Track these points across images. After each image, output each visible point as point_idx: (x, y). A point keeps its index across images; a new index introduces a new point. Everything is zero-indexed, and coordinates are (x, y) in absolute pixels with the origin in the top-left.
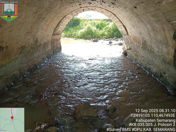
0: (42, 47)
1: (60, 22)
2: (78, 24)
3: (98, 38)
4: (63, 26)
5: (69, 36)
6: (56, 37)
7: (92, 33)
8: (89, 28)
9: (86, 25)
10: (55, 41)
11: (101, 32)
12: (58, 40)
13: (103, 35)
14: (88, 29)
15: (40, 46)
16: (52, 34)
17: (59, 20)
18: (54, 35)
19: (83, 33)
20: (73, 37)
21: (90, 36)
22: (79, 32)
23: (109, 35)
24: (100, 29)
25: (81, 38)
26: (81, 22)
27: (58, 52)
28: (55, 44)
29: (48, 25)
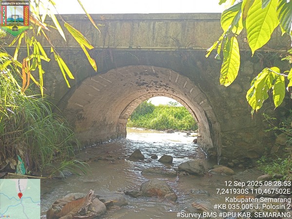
0: (108, 126)
1: (128, 105)
2: (151, 112)
3: (174, 129)
4: (131, 111)
5: (138, 126)
6: (122, 121)
7: (168, 123)
8: (164, 117)
9: (160, 113)
10: (121, 125)
11: (179, 123)
12: (124, 125)
13: (182, 126)
14: (162, 118)
15: (107, 125)
16: (118, 116)
17: (128, 104)
18: (120, 117)
19: (156, 122)
20: (144, 127)
21: (165, 126)
22: (152, 121)
23: (190, 127)
24: (179, 118)
25: (153, 129)
26: (155, 109)
27: (122, 137)
28: (120, 128)
29: (117, 107)
